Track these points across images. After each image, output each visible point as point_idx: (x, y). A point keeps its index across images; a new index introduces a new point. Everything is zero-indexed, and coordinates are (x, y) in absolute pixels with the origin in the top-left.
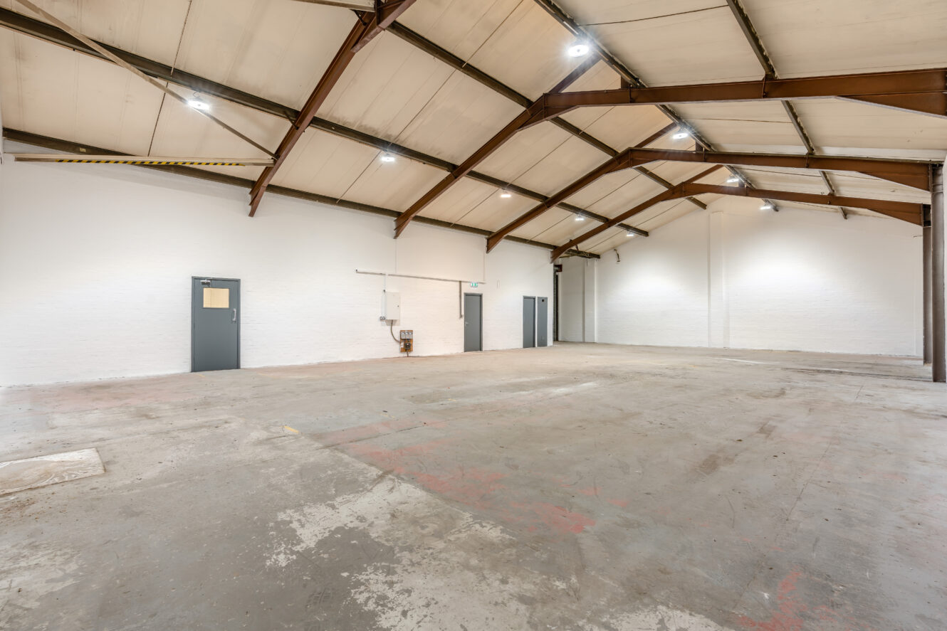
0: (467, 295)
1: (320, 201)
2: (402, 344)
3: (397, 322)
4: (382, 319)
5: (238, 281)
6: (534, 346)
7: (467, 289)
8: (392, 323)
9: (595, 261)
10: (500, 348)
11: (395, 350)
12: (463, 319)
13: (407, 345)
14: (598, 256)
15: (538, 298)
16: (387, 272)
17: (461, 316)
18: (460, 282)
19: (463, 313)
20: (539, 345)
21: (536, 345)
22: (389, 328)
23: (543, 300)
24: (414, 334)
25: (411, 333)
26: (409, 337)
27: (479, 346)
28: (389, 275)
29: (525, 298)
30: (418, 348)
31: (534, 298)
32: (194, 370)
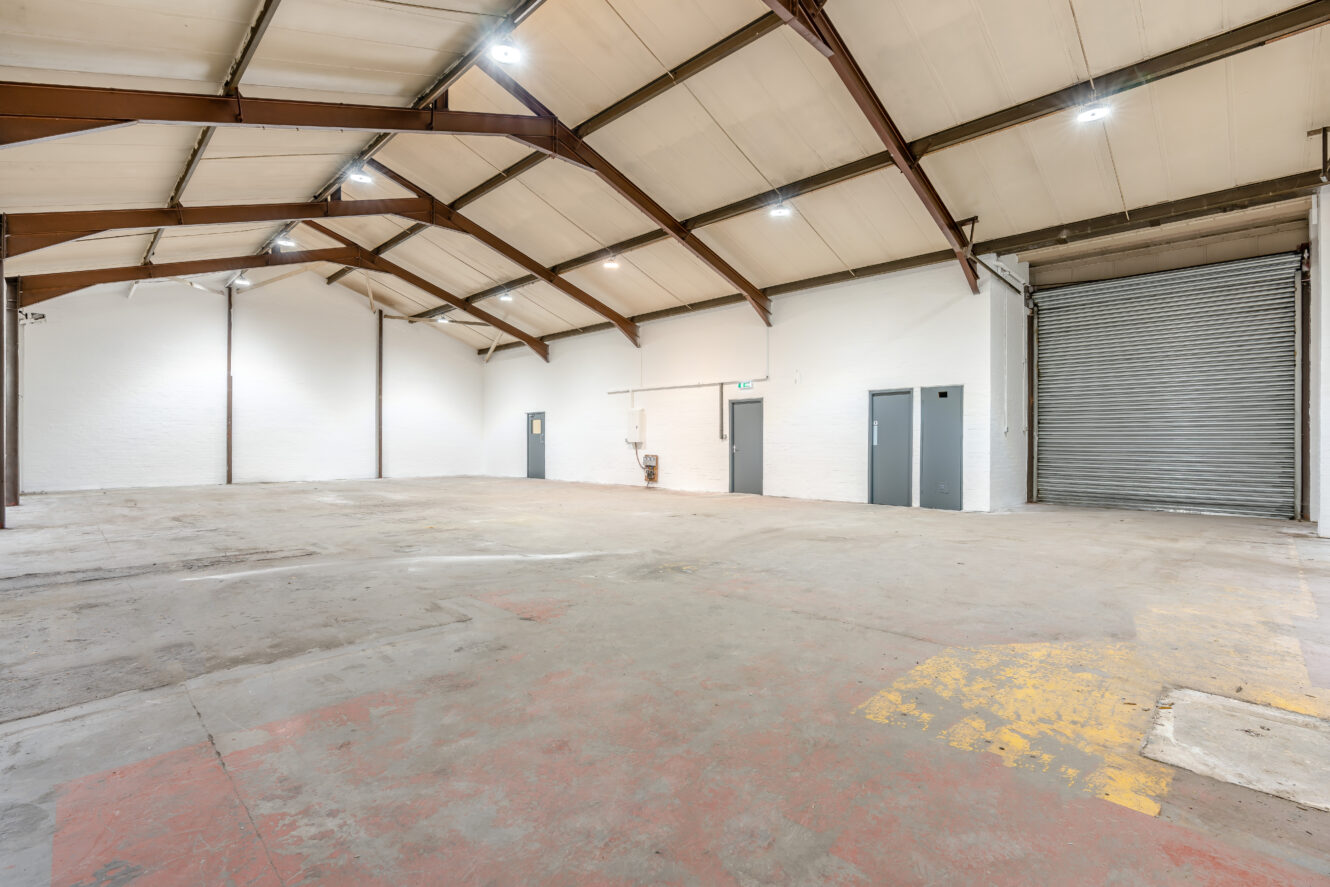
0: (733, 404)
2: (647, 471)
3: (642, 445)
4: (628, 441)
5: (544, 413)
6: (908, 504)
7: (733, 393)
8: (636, 445)
10: (804, 496)
11: (640, 478)
12: (726, 442)
13: (651, 474)
15: (923, 389)
16: (631, 388)
17: (723, 437)
18: (722, 384)
19: (727, 431)
20: (928, 502)
21: (916, 502)
22: (635, 451)
23: (943, 395)
24: (660, 461)
25: (656, 458)
26: (653, 464)
27: (756, 488)
28: (634, 391)
29: (873, 395)
30: (664, 480)
31: (908, 392)
32: (528, 476)
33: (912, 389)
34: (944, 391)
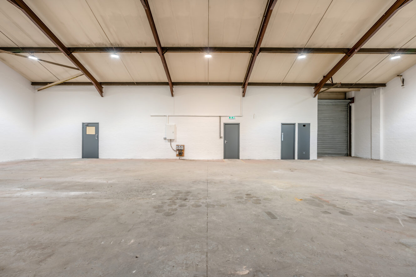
0: (225, 124)
1: (128, 85)
2: (178, 152)
3: (175, 140)
4: (165, 139)
5: (98, 123)
6: (294, 158)
7: (226, 120)
8: (171, 141)
9: (381, 89)
10: (257, 158)
11: (173, 155)
12: (222, 140)
13: (180, 153)
14: (383, 85)
15: (299, 124)
16: (167, 115)
17: (221, 137)
18: (220, 117)
19: (222, 135)
20: (299, 158)
21: (296, 157)
22: (170, 143)
23: (304, 126)
24: (185, 147)
25: (184, 146)
26: (182, 149)
27: (236, 156)
28: (168, 116)
29: (283, 124)
30: (188, 155)
31: (294, 124)
32: (83, 157)
33: (295, 123)
34: (304, 124)
